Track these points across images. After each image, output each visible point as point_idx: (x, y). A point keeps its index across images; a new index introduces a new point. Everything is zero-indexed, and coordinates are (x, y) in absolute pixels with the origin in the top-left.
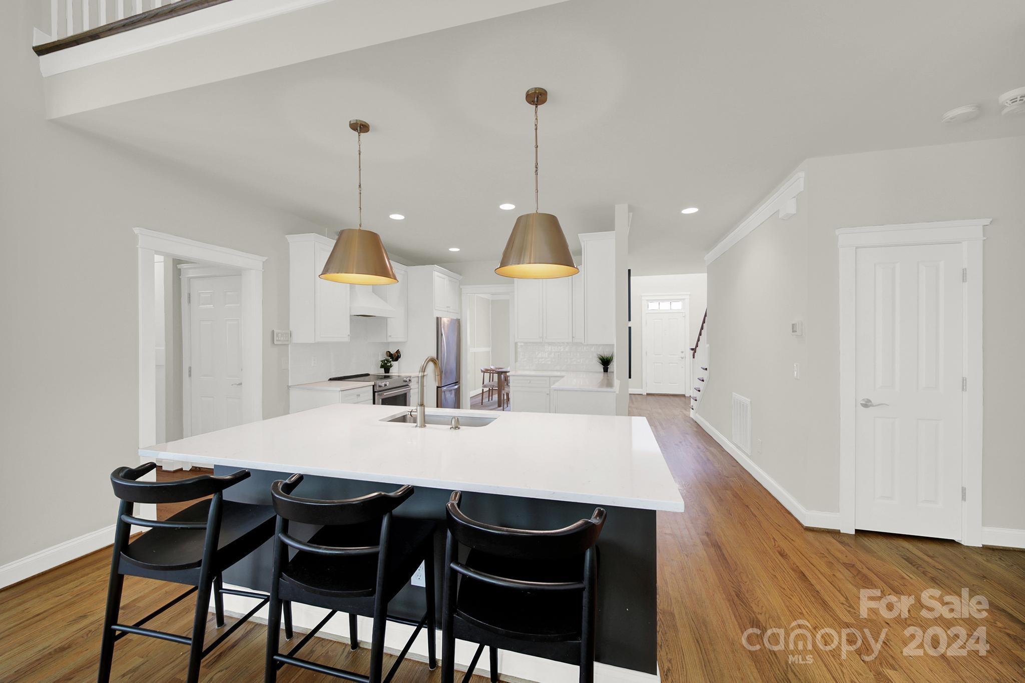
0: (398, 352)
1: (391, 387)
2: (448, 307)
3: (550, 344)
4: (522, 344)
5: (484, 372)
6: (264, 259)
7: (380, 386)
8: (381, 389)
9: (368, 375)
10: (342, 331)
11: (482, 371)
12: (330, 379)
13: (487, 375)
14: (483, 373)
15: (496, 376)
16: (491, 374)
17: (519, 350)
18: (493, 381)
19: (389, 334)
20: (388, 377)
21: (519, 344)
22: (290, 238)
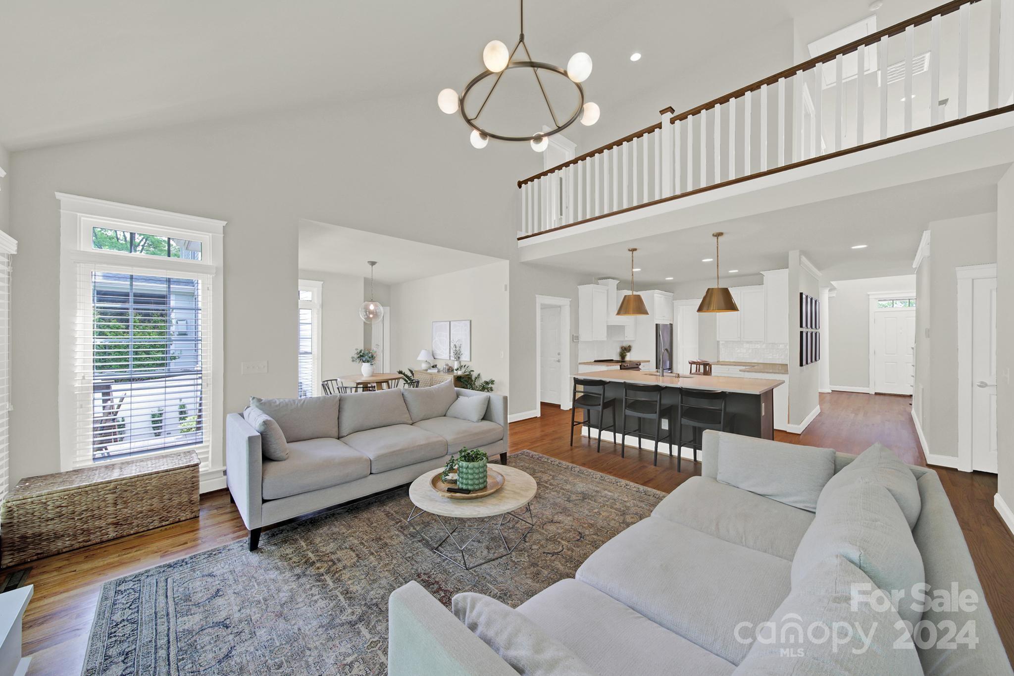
0: (630, 347)
1: (630, 367)
2: (664, 317)
3: (748, 342)
4: (723, 342)
5: (692, 363)
6: (571, 300)
7: (624, 366)
8: (625, 368)
9: (612, 360)
10: (602, 335)
11: (690, 363)
12: (595, 361)
13: (694, 366)
14: (690, 365)
15: (702, 367)
16: (698, 366)
17: (721, 346)
18: (699, 371)
19: (626, 335)
20: (624, 362)
21: (721, 342)
22: (579, 287)
